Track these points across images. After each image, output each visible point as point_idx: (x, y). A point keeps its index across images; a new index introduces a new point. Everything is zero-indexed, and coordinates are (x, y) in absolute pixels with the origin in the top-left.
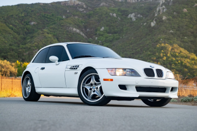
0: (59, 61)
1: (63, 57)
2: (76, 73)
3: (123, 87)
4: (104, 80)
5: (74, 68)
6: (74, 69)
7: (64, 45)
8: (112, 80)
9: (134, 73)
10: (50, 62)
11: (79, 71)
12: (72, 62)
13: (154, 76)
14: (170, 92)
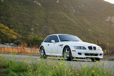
0: (55, 42)
1: (57, 41)
2: (62, 48)
3: (80, 54)
4: (73, 51)
5: (61, 45)
7: (57, 35)
8: (75, 51)
9: (84, 48)
10: (51, 42)
12: (61, 43)
13: (92, 49)
14: (99, 56)
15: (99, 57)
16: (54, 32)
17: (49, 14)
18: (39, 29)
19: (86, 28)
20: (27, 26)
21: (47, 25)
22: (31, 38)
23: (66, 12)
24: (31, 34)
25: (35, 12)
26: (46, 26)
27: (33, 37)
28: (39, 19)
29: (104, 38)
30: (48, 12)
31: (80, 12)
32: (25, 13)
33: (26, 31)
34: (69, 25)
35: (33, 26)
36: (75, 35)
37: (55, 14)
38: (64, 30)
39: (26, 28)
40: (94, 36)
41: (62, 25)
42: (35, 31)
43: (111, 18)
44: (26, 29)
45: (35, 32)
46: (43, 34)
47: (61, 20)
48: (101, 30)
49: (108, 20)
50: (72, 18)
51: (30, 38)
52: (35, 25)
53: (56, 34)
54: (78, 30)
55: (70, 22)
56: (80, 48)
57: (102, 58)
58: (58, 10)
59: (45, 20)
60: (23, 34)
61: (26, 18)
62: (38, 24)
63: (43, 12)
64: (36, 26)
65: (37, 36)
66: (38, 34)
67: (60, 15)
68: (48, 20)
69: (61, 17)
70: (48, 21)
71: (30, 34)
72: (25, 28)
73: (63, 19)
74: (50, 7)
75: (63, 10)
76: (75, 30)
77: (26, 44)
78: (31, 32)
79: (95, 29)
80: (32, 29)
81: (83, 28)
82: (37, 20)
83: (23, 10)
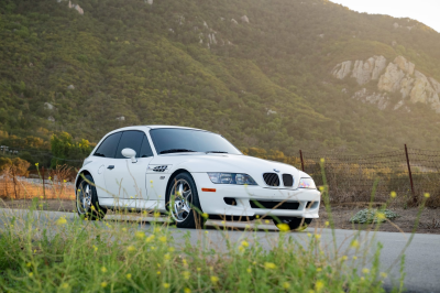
0: (137, 156)
1: (143, 152)
2: (162, 178)
3: (230, 201)
4: (204, 190)
5: (160, 169)
7: (146, 129)
8: (214, 190)
9: (249, 180)
10: (123, 157)
11: (167, 175)
12: (158, 159)
13: (278, 185)
14: (304, 209)
15: (304, 213)
16: (135, 117)
17: (117, 49)
18: (75, 105)
19: (259, 105)
20: (27, 94)
21: (109, 91)
22: (46, 139)
23: (184, 41)
24: (45, 126)
25: (60, 40)
26: (103, 94)
27: (52, 137)
28: (75, 67)
29: (324, 144)
30: (113, 40)
31: (235, 42)
32: (22, 41)
33: (25, 112)
34: (192, 92)
35: (52, 93)
36: (214, 130)
37: (138, 50)
38: (173, 111)
39: (26, 100)
40: (290, 133)
41: (166, 92)
42: (60, 112)
43: (352, 68)
44: (26, 105)
45: (58, 116)
46: (92, 127)
47: (162, 71)
48: (313, 112)
49: (340, 75)
50: (205, 63)
51: (41, 141)
52: (60, 90)
53: (143, 124)
54: (229, 110)
55: (198, 79)
56: (233, 178)
57: (316, 216)
58: (152, 31)
59: (102, 72)
60: (12, 124)
61: (26, 62)
62: (72, 86)
63: (92, 38)
64: (64, 92)
65: (67, 134)
66: (70, 125)
67: (158, 53)
68: (111, 70)
69: (162, 61)
70: (110, 77)
71: (39, 125)
72: (21, 103)
73: (170, 70)
74: (121, 21)
75: (170, 34)
76: (215, 110)
77: (24, 166)
78: (45, 115)
79: (291, 106)
80: (50, 106)
81: (246, 102)
82: (70, 72)
83: (12, 29)
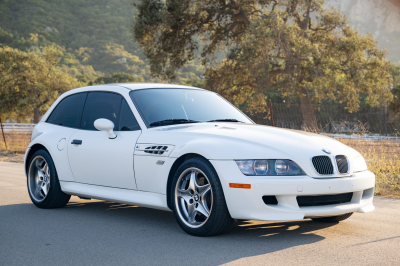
0: (116, 129)
1: (125, 123)
2: (160, 163)
3: (270, 200)
6: (156, 152)
8: (248, 186)
13: (332, 173)
14: (361, 201)
56: (270, 167)
